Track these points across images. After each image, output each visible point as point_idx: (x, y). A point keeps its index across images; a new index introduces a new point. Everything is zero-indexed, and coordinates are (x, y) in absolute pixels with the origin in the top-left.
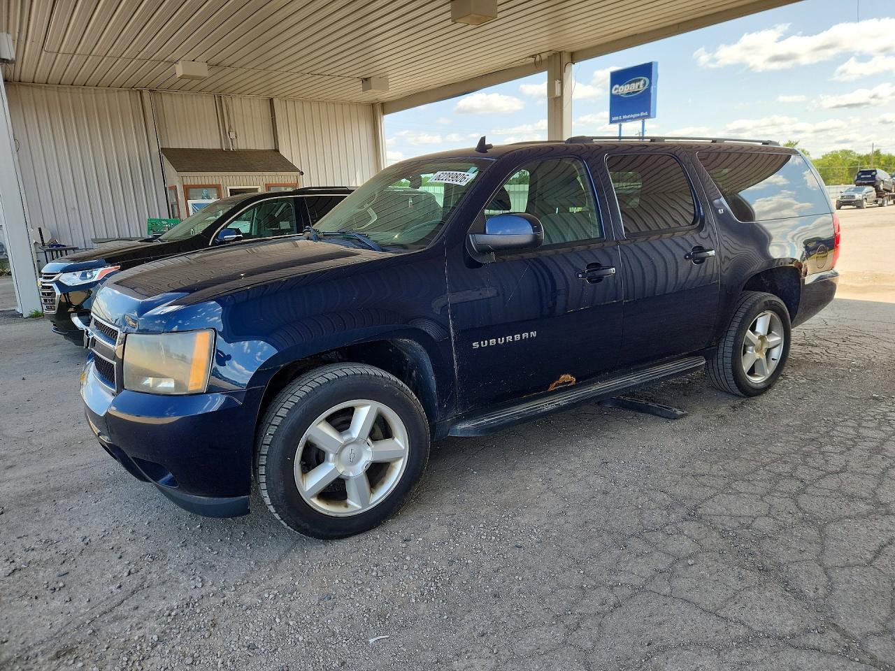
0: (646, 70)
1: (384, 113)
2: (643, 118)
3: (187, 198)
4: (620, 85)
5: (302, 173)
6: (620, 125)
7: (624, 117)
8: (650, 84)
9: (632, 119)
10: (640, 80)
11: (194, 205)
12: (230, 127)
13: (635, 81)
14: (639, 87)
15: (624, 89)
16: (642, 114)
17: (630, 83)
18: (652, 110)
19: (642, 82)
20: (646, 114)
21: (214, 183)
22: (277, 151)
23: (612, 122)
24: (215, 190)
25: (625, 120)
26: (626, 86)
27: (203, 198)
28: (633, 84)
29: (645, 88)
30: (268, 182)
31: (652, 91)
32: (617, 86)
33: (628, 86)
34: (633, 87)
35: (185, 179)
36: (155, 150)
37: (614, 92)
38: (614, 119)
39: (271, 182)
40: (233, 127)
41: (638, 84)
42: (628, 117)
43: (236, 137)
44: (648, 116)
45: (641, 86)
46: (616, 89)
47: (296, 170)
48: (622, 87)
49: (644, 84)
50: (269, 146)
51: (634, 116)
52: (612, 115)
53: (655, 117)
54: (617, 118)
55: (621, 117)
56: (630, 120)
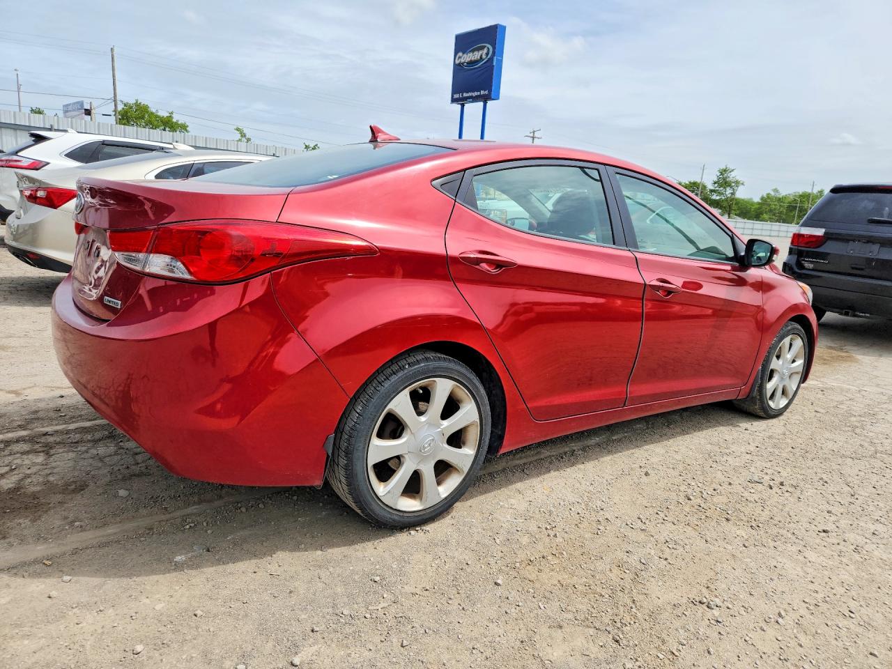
2: (485, 99)
4: (464, 53)
6: (463, 106)
7: (465, 95)
8: (494, 53)
9: (475, 99)
10: (483, 48)
13: (479, 49)
15: (467, 57)
16: (483, 93)
17: (473, 51)
18: (493, 88)
19: (485, 51)
23: (454, 100)
25: (466, 100)
28: (476, 53)
29: (489, 57)
31: (495, 63)
32: (460, 54)
33: (471, 54)
34: (475, 56)
37: (457, 62)
38: (456, 96)
41: (481, 52)
42: (469, 95)
44: (490, 97)
45: (484, 55)
46: (460, 57)
48: (465, 55)
49: (487, 54)
51: (475, 95)
52: (454, 92)
53: (497, 98)
55: (462, 95)
56: (471, 100)
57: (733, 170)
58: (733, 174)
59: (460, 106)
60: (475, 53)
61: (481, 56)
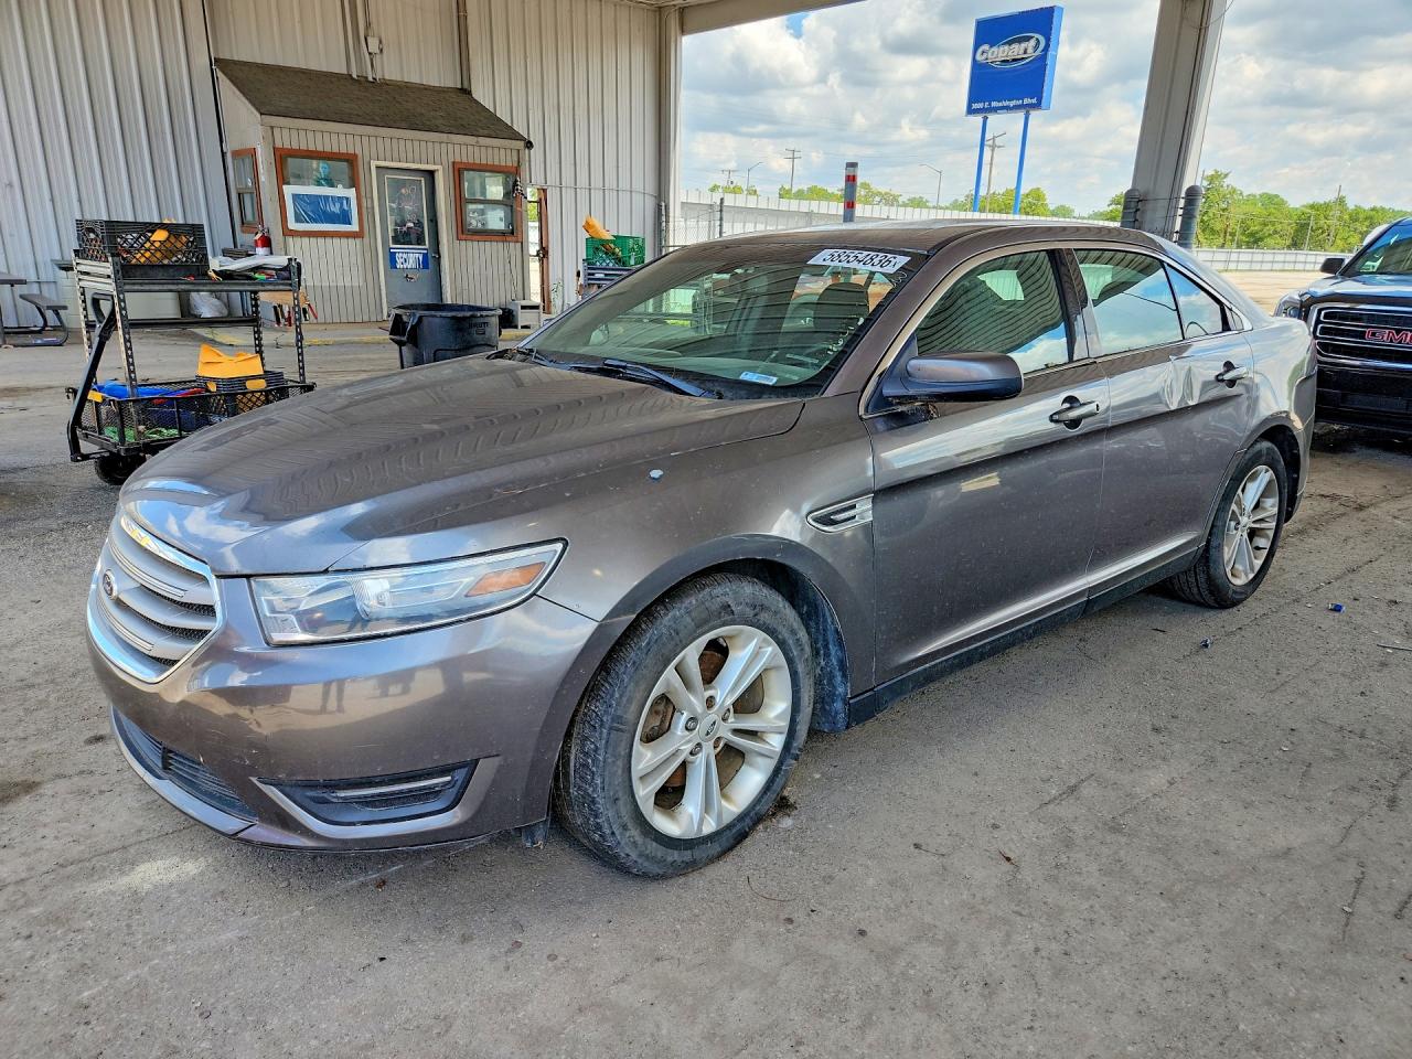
0: (1041, 22)
1: (683, 30)
2: (1028, 108)
3: (283, 179)
4: (991, 46)
5: (529, 145)
6: (985, 119)
7: (994, 104)
8: (1047, 47)
9: (1007, 108)
10: (1028, 39)
11: (296, 197)
12: (368, 25)
13: (1020, 41)
14: (1025, 52)
15: (998, 53)
16: (1027, 101)
17: (1010, 44)
18: (1044, 95)
19: (1032, 43)
20: (1034, 101)
21: (343, 150)
22: (465, 92)
23: (970, 111)
24: (344, 165)
25: (995, 110)
26: (1001, 49)
27: (319, 184)
28: (1016, 46)
29: (1037, 54)
30: (458, 160)
31: (1048, 62)
32: (986, 47)
33: (1006, 47)
34: (1016, 50)
35: (277, 131)
36: (202, 61)
37: (979, 58)
38: (975, 106)
39: (465, 160)
40: (374, 25)
41: (1023, 45)
42: (1000, 104)
43: (381, 51)
44: (1037, 106)
45: (1030, 50)
46: (983, 53)
47: (516, 136)
48: (995, 49)
49: (1036, 48)
50: (450, 80)
51: (1012, 103)
52: (973, 98)
53: (1049, 108)
54: (980, 106)
55: (990, 104)
56: (1004, 110)
57: (1226, 175)
58: (1227, 181)
59: (981, 119)
60: (1013, 46)
61: (1026, 49)
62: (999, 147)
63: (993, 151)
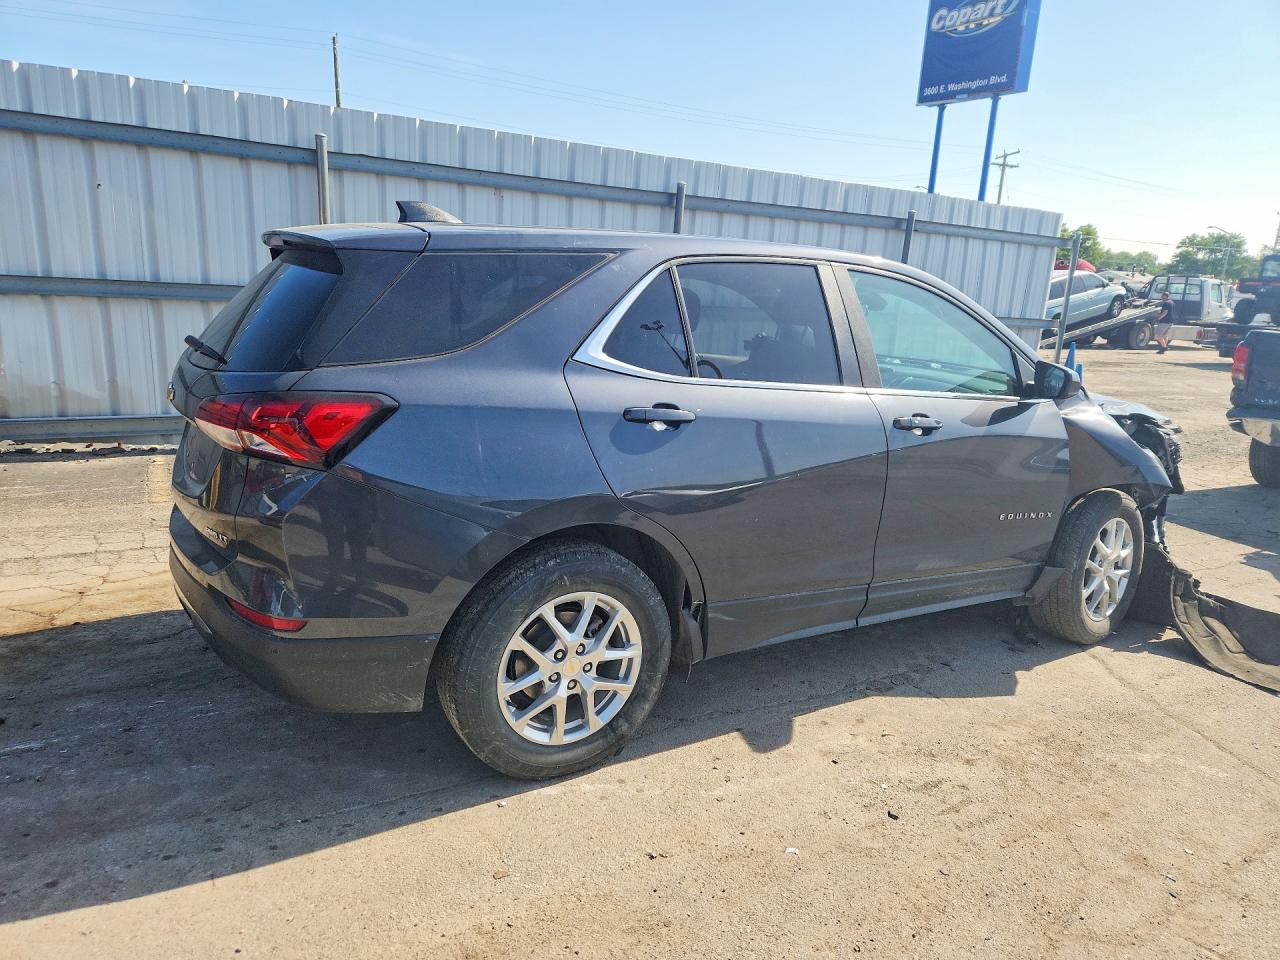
2: (996, 92)
4: (950, 10)
6: (943, 108)
7: (952, 87)
8: (1024, 2)
9: (972, 94)
14: (991, 14)
15: (958, 19)
16: (994, 80)
17: (974, 3)
18: (1019, 69)
20: (1004, 79)
23: (923, 99)
25: (952, 96)
26: (963, 11)
28: (981, 6)
29: (1006, 15)
31: (1025, 22)
32: (943, 12)
33: (969, 10)
34: (978, 12)
37: (935, 26)
38: (929, 91)
41: (992, 4)
42: (960, 87)
44: (1009, 87)
45: (998, 10)
46: (940, 19)
48: (955, 13)
49: (1006, 6)
51: (974, 85)
52: (925, 82)
53: (1024, 89)
54: (935, 91)
55: (946, 88)
56: (965, 96)
59: (935, 110)
60: (978, 6)
61: (993, 9)
62: (1012, 167)
63: (1003, 171)
